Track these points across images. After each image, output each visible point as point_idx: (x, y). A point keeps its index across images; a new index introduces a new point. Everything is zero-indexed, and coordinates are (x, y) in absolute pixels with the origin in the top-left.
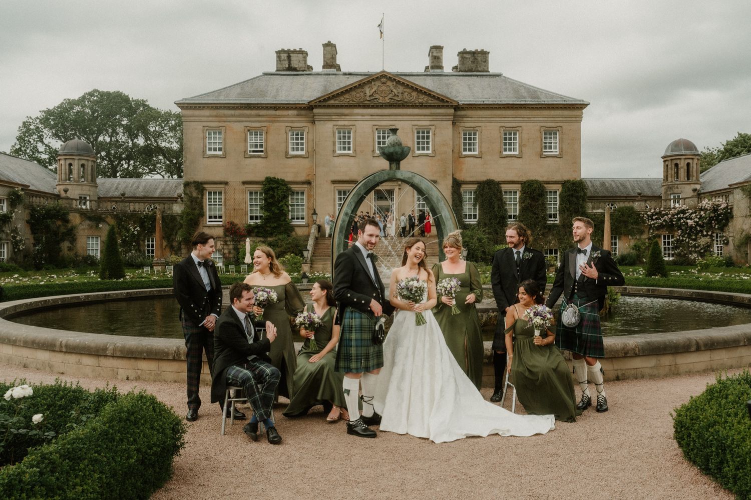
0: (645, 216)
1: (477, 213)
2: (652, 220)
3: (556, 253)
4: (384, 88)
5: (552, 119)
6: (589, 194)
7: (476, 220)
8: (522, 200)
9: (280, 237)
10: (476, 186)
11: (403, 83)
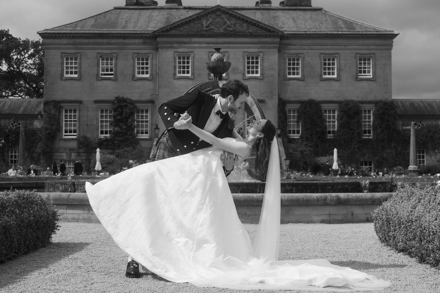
1: (300, 129)
3: (370, 165)
4: (218, 20)
5: (366, 47)
6: (399, 113)
7: (299, 135)
8: (340, 118)
9: (127, 149)
10: (299, 105)
11: (236, 16)
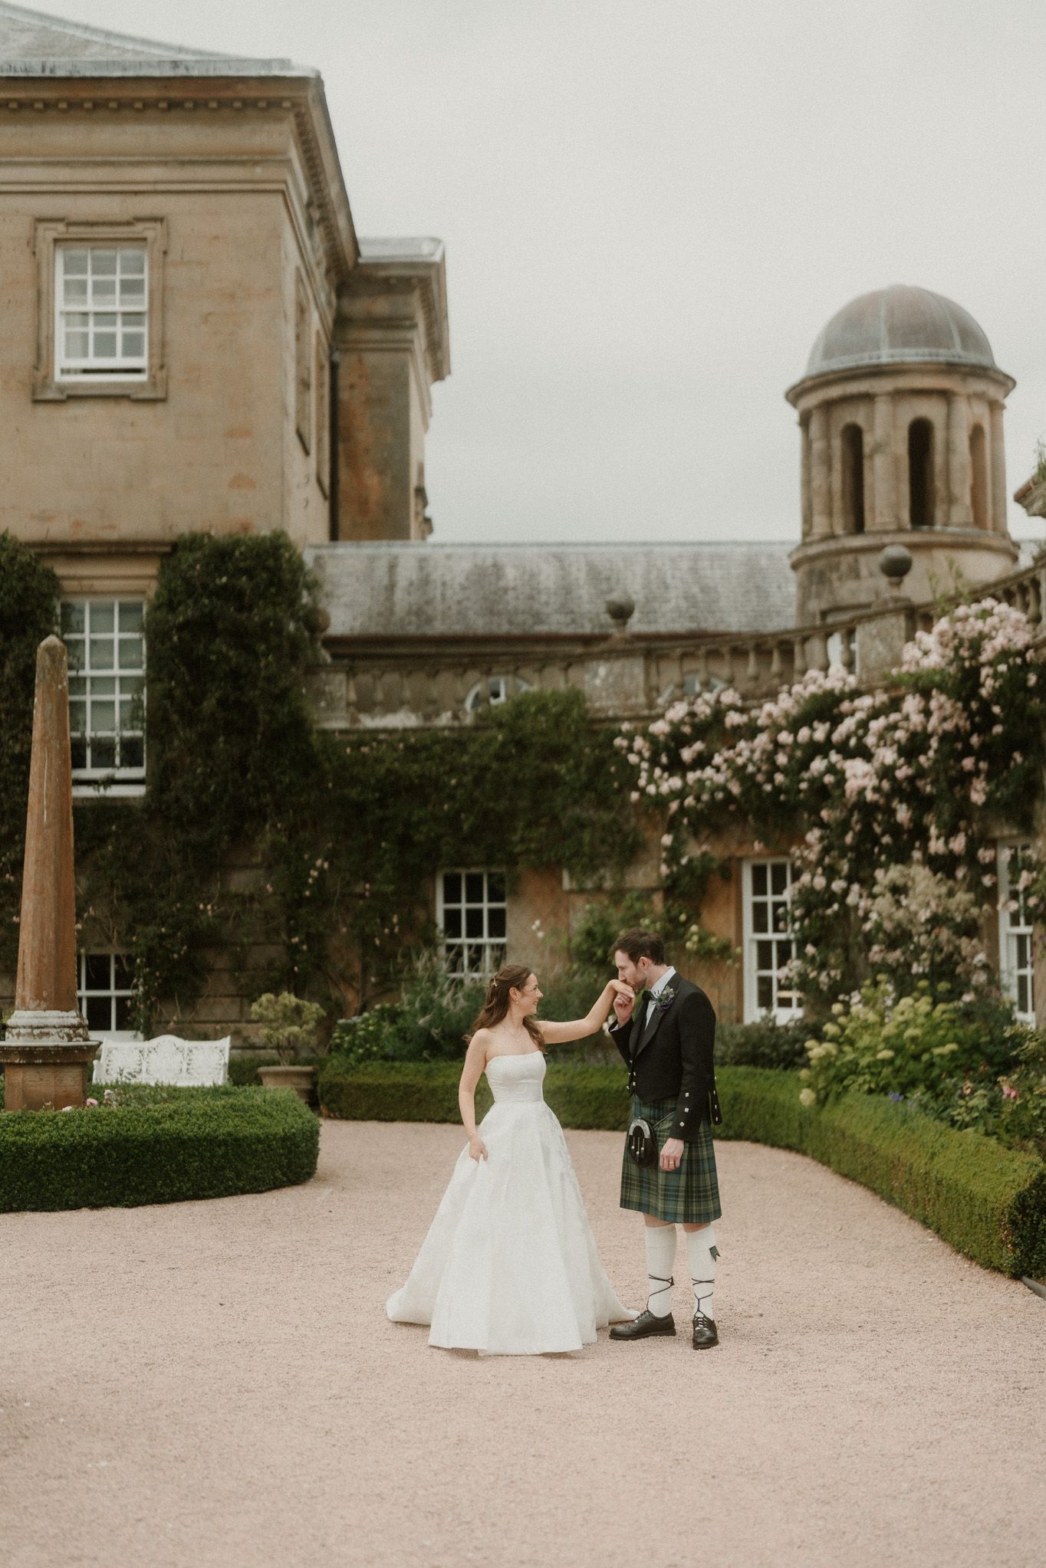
0: (639, 743)
2: (676, 766)
5: (102, 174)
6: (341, 621)
